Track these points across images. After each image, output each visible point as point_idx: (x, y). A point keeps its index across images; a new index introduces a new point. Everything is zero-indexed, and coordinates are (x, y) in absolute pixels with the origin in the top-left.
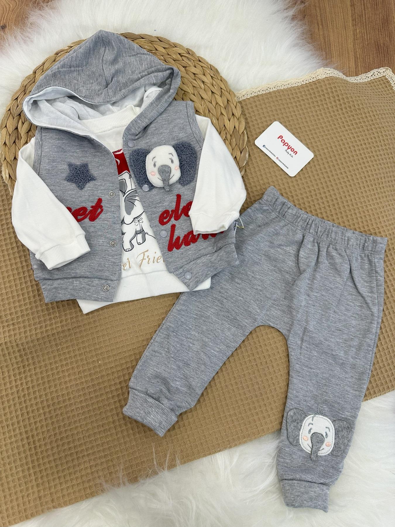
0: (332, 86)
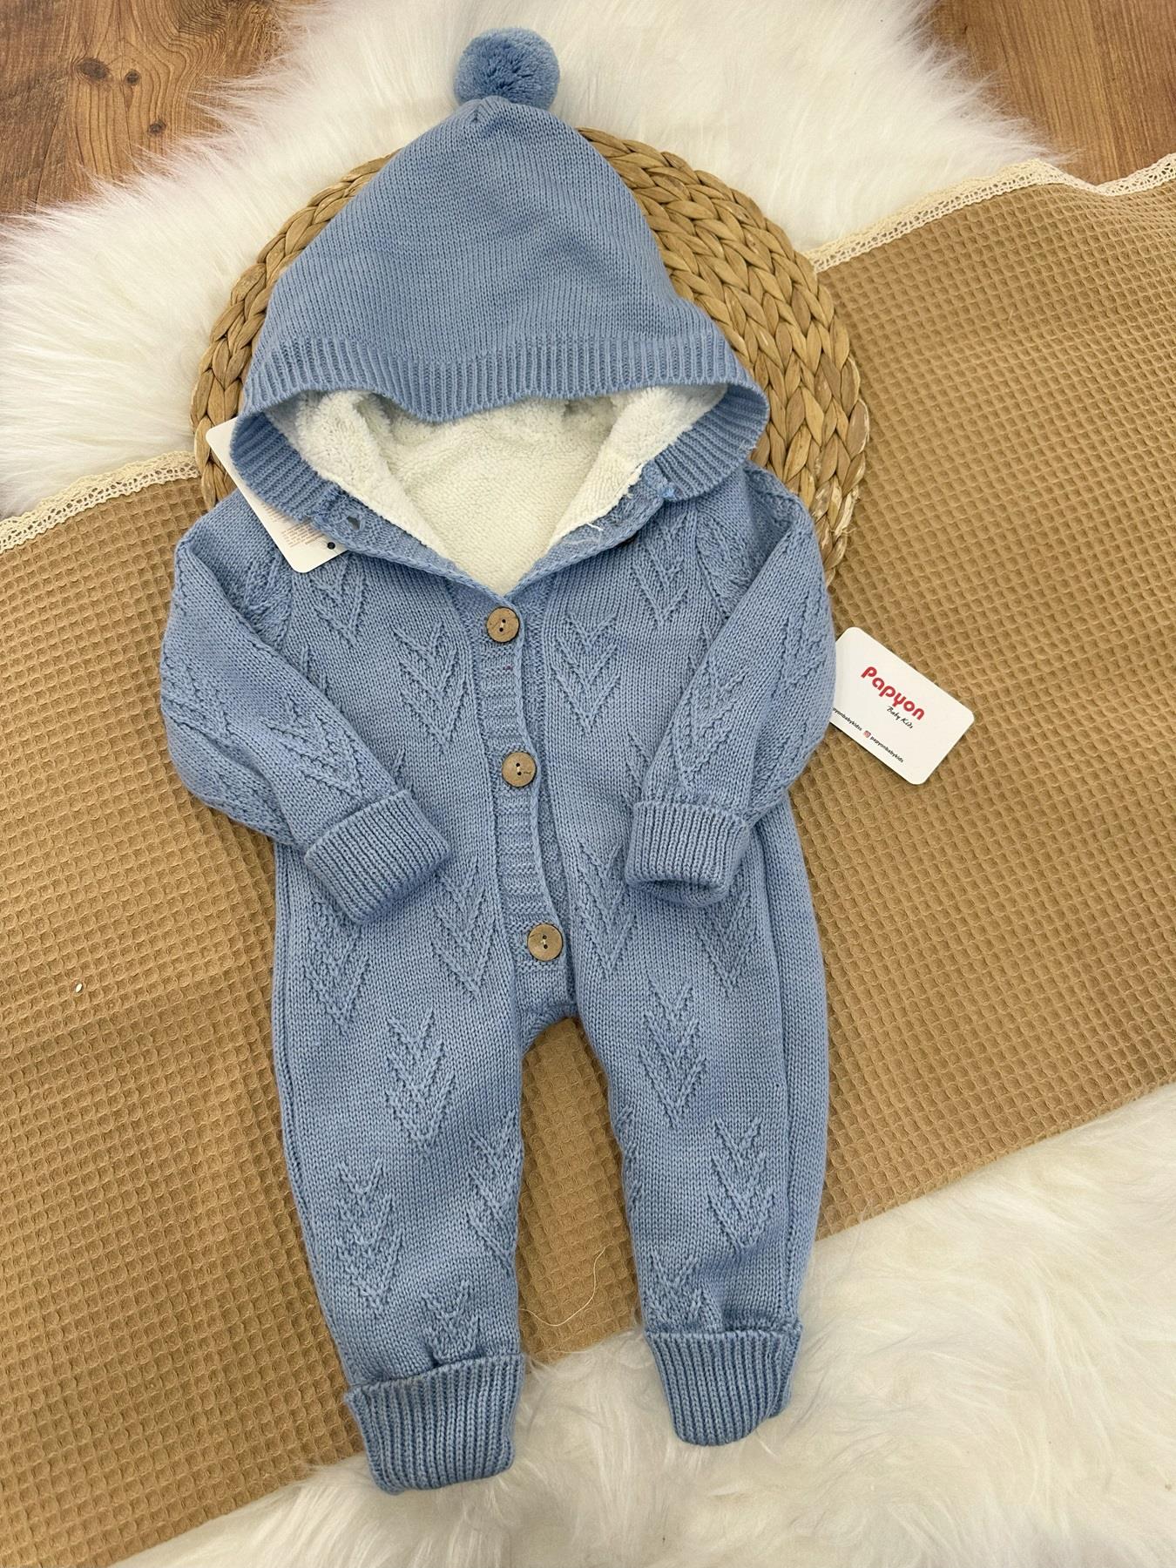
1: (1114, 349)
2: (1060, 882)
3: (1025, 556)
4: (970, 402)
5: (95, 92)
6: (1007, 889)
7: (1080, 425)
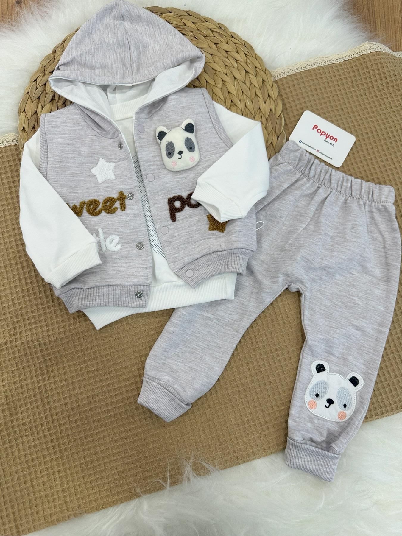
0: (378, 62)
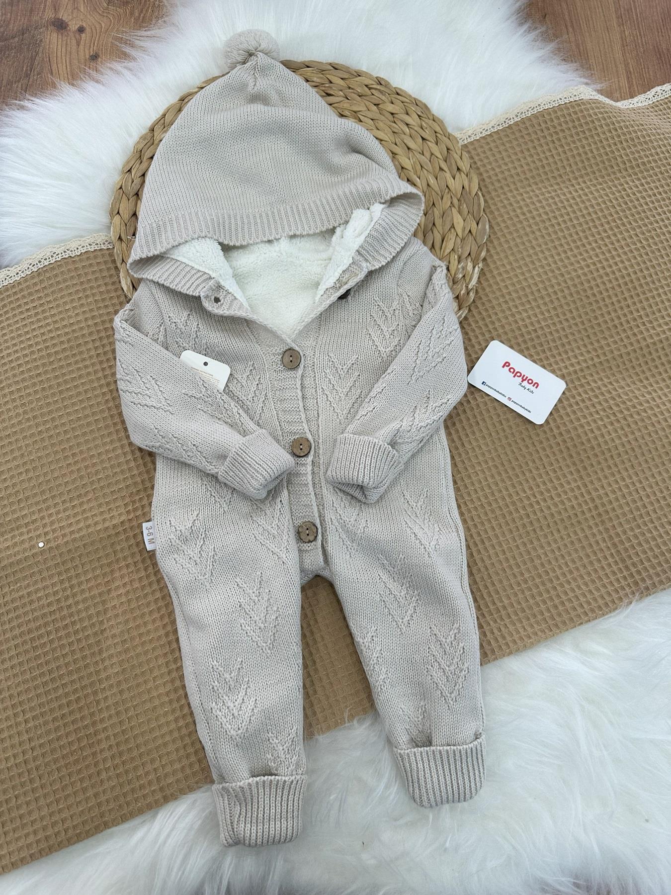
1: (625, 190)
2: (592, 482)
3: (574, 302)
4: (545, 217)
5: (60, 37)
6: (562, 485)
7: (605, 231)
